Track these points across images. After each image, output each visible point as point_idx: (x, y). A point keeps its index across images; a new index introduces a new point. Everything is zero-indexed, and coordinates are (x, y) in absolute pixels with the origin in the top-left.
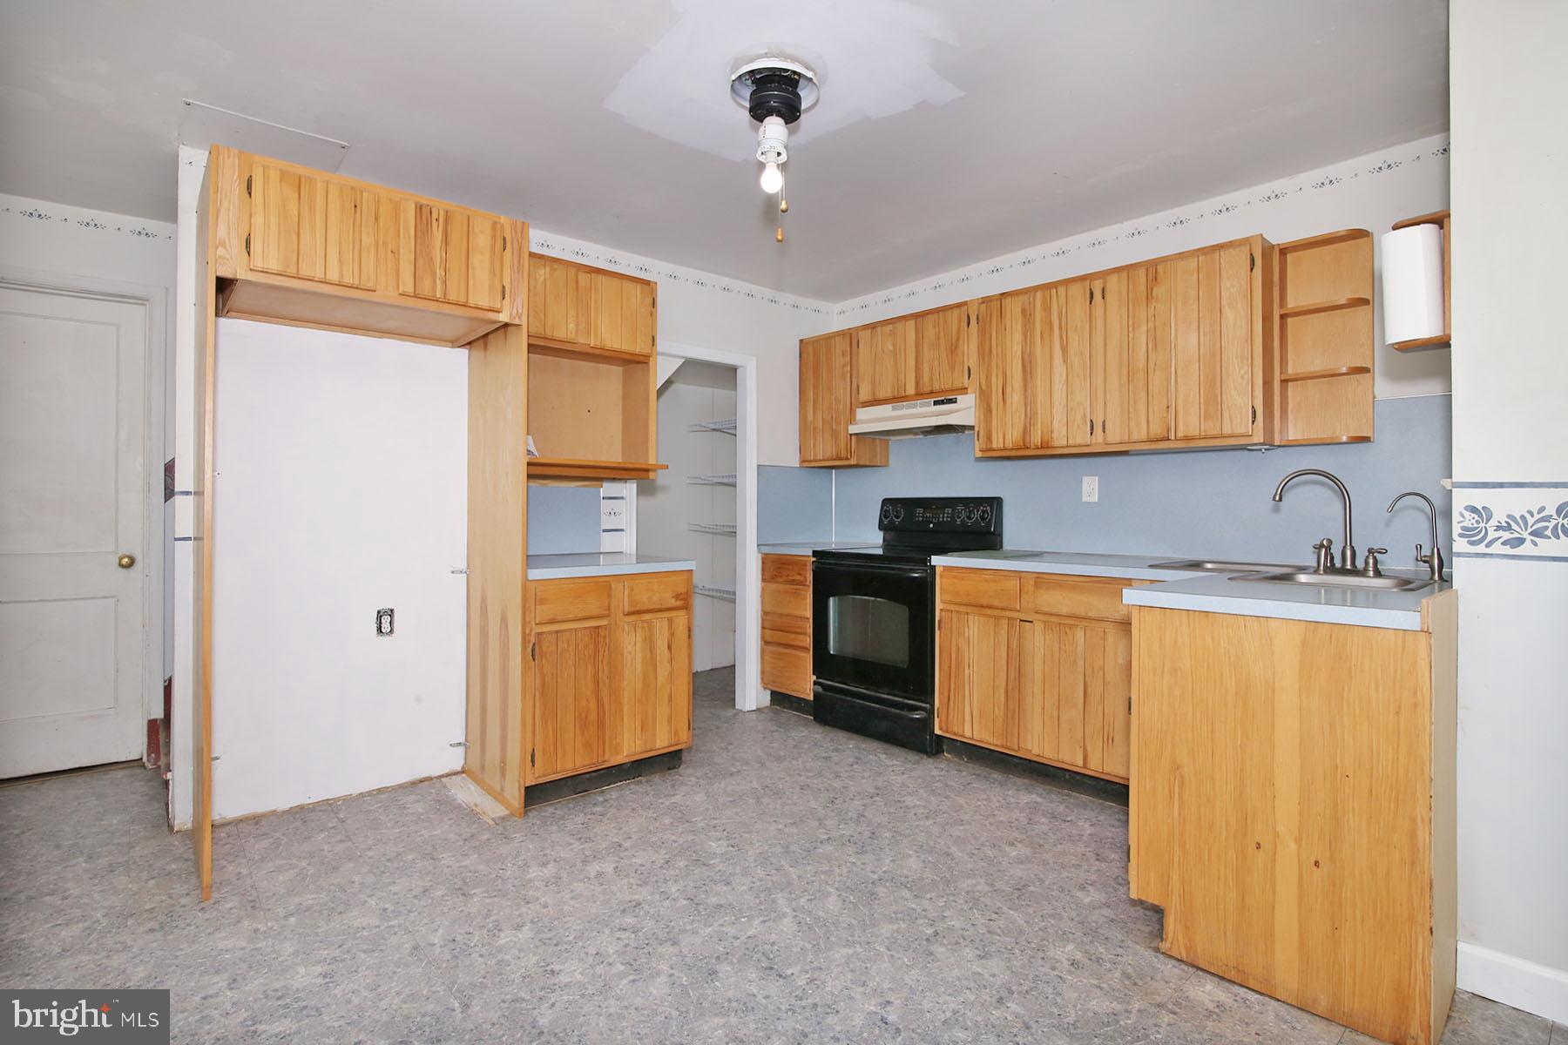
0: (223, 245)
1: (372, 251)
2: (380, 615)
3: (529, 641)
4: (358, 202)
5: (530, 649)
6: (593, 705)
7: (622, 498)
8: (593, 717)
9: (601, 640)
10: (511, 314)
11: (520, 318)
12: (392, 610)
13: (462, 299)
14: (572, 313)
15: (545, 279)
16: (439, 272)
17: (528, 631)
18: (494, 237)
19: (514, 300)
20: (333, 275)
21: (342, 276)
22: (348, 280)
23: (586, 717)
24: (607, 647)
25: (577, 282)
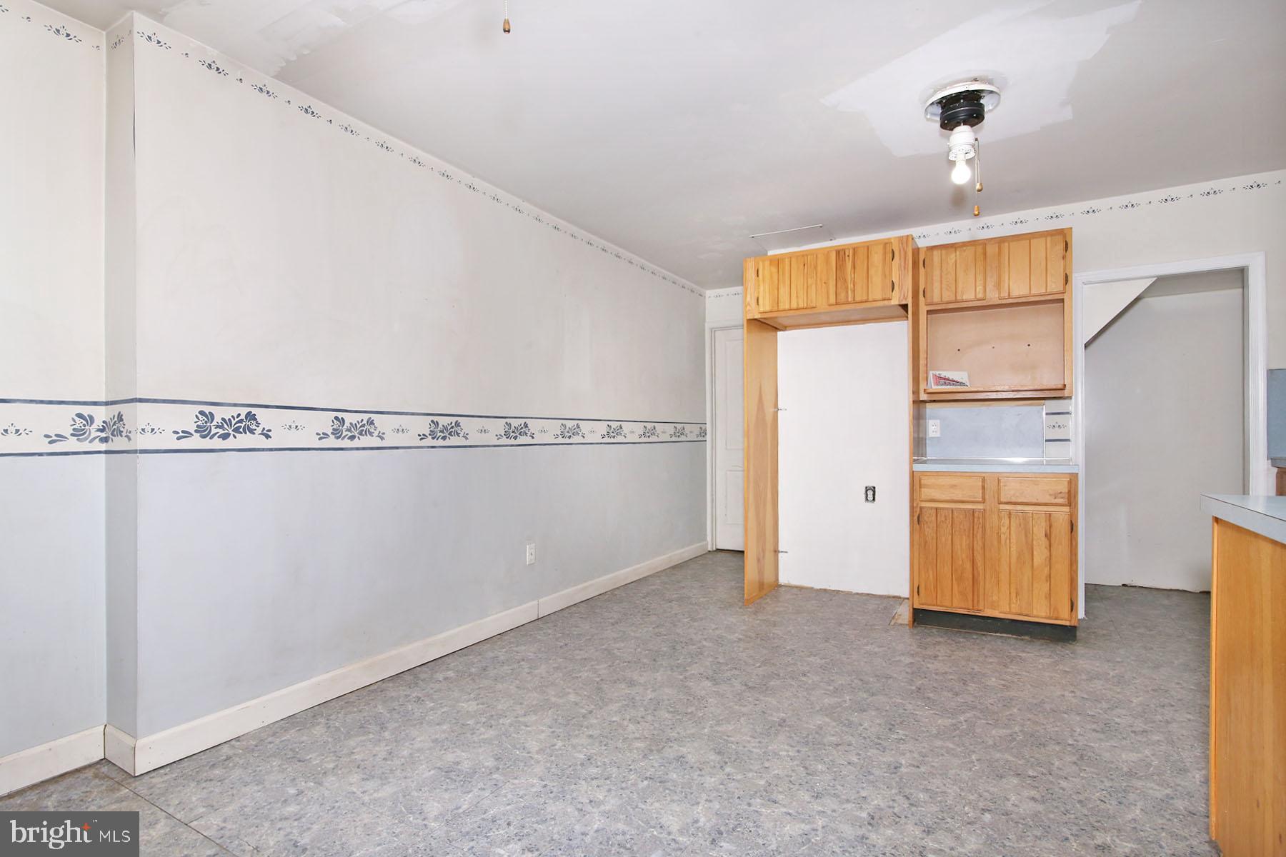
0: (749, 304)
1: (814, 286)
2: (867, 489)
3: (916, 512)
4: (806, 262)
5: (916, 518)
6: (968, 566)
7: (1068, 413)
8: (968, 574)
9: (976, 520)
10: (899, 298)
11: (906, 299)
12: (874, 488)
13: (865, 298)
14: (980, 278)
15: (956, 261)
16: (850, 286)
17: (915, 505)
18: (885, 253)
19: (902, 288)
20: (794, 305)
21: (798, 305)
22: (801, 305)
23: (962, 573)
24: (980, 526)
25: (985, 254)
